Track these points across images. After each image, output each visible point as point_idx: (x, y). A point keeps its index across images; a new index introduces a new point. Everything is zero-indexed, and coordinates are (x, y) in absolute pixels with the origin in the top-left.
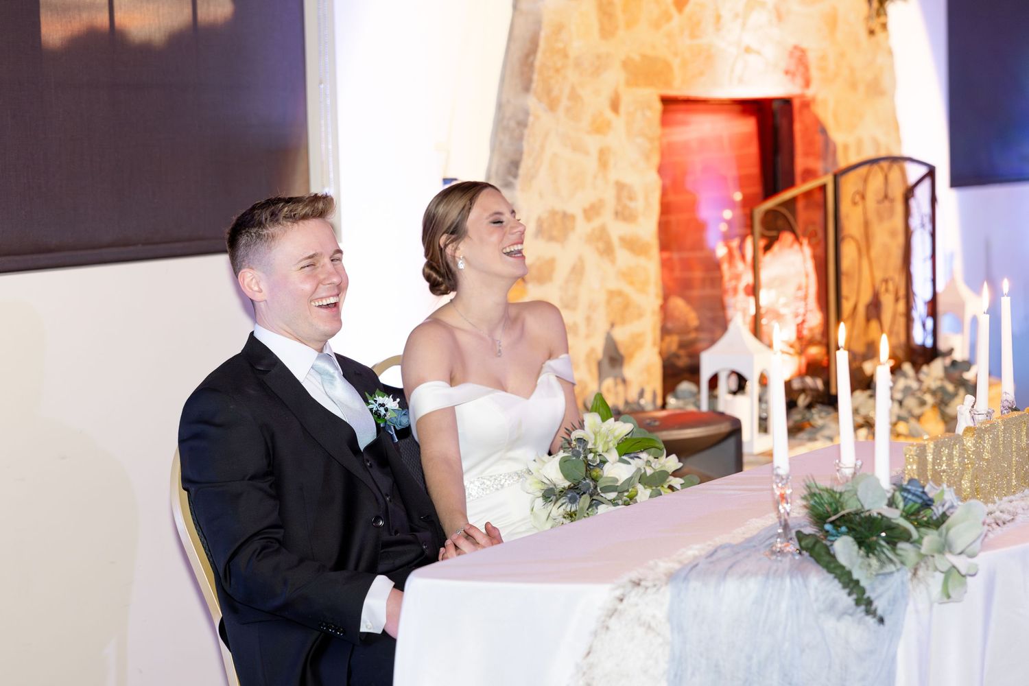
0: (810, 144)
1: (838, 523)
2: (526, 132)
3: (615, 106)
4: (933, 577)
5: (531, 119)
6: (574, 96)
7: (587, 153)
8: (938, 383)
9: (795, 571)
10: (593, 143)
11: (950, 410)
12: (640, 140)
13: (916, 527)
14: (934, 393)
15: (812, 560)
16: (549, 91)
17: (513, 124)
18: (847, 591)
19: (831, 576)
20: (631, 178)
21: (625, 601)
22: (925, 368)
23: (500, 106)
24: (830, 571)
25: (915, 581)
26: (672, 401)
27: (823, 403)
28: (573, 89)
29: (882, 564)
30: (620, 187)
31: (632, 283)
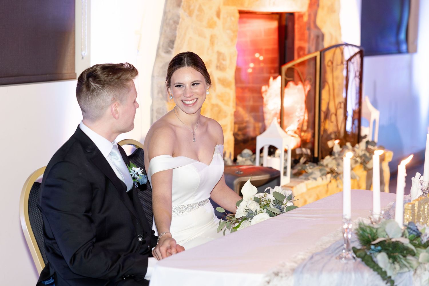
0: (303, 35)
1: (376, 245)
2: (178, 26)
3: (218, 15)
4: (424, 274)
5: (181, 20)
6: (200, 10)
7: (205, 37)
8: (363, 153)
9: (356, 269)
10: (208, 32)
11: (369, 166)
12: (228, 31)
13: (416, 248)
14: (361, 157)
15: (363, 263)
16: (189, 7)
17: (171, 22)
18: (385, 282)
19: (376, 273)
20: (223, 50)
21: (271, 283)
22: (357, 145)
23: (165, 13)
24: (374, 270)
25: (416, 276)
26: (239, 158)
27: (310, 161)
28: (200, 6)
29: (401, 268)
30: (219, 54)
31: (222, 101)
